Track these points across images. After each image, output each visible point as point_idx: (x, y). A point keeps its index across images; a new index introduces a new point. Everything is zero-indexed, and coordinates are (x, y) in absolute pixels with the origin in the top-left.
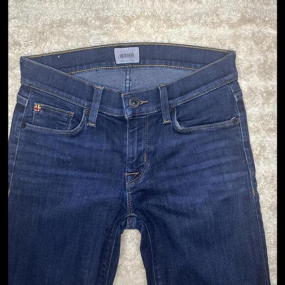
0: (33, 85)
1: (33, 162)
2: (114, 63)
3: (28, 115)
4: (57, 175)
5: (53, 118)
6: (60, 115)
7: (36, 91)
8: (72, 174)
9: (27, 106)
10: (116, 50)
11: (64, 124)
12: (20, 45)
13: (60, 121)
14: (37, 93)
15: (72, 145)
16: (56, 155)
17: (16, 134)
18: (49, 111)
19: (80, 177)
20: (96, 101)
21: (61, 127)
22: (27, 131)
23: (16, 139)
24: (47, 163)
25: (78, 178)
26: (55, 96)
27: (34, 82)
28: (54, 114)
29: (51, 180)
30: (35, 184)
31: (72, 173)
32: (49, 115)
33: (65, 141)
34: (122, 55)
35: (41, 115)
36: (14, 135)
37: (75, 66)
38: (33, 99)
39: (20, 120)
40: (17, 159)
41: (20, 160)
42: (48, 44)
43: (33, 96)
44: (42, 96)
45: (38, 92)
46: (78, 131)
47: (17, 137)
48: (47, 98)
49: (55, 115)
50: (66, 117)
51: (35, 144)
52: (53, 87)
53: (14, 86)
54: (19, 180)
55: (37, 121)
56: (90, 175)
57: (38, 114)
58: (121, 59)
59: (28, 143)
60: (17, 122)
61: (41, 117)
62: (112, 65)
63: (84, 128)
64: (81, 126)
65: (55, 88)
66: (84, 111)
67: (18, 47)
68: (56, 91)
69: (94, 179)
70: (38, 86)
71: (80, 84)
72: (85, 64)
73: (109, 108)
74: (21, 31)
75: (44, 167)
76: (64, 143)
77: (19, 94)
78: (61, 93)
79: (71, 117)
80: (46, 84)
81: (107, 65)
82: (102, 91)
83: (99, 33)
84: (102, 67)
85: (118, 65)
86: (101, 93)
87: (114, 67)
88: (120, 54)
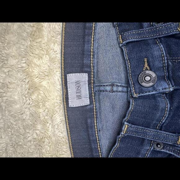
2: (89, 107)
10: (71, 105)
20: (145, 133)
34: (77, 96)
58: (83, 99)
62: (91, 110)
81: (92, 117)
82: (130, 125)
83: (51, 125)
84: (94, 123)
85: (91, 102)
86: (133, 126)
87: (95, 108)
88: (77, 99)
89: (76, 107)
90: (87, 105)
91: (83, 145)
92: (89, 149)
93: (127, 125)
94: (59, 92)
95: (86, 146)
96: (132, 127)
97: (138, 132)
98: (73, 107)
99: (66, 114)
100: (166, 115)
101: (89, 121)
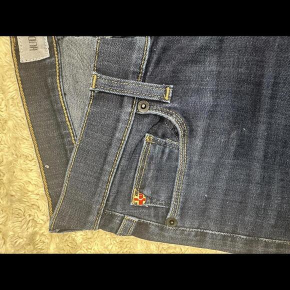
0: (99, 209)
1: (241, 203)
2: (48, 61)
3: (152, 215)
4: (265, 157)
5: (158, 171)
6: (151, 158)
7: (110, 203)
8: (264, 128)
9: (137, 217)
10: (23, 60)
11: (167, 150)
12: (34, 234)
13: (161, 158)
14: (113, 201)
15: (207, 133)
16: (229, 161)
17: (189, 235)
18: (145, 179)
19: (271, 111)
20: (122, 87)
21: (173, 157)
22: (182, 215)
23: (196, 235)
24: (242, 177)
25: (271, 117)
26: (117, 169)
27: (94, 206)
28: (149, 170)
29: (276, 167)
30: (283, 198)
31: (262, 128)
32: (152, 178)
33: (200, 144)
35: (153, 193)
36: (191, 238)
37: (62, 137)
38: (123, 209)
39: (162, 229)
40: (234, 232)
41: (235, 226)
42: (31, 188)
43: (119, 208)
44: (118, 192)
45: (111, 199)
46: (182, 120)
47: (193, 233)
48: (121, 183)
49: (152, 167)
50: (155, 148)
51: (207, 200)
52: (100, 174)
53: (104, 241)
54: (273, 227)
55: (162, 199)
56: (267, 92)
57: (151, 199)
58: (40, 50)
59: (203, 213)
60: (166, 234)
61: (155, 192)
62: (53, 65)
63: (175, 108)
64: (171, 115)
65: (102, 169)
66: (142, 112)
67: (38, 238)
68: (107, 168)
69: (275, 84)
70: (101, 199)
71: (91, 122)
72: (56, 118)
73: (134, 56)
74: (11, 233)
75: (249, 181)
76: (204, 147)
77: (116, 233)
78: (110, 158)
79: (153, 140)
80: (97, 186)
81: (53, 75)
82: (99, 75)
83: (4, 101)
84: (56, 83)
85: (52, 54)
86: (104, 77)
87: (57, 63)
88: (30, 50)
89: (31, 62)
90: (46, 59)
91: (47, 120)
92: (56, 125)
93: (95, 76)
94: (7, 45)
95: (52, 121)
96: (103, 79)
97: (112, 86)
98: (26, 63)
99: (18, 74)
100: (145, 57)
101: (49, 80)
